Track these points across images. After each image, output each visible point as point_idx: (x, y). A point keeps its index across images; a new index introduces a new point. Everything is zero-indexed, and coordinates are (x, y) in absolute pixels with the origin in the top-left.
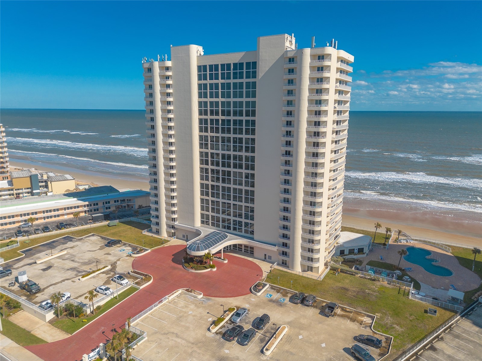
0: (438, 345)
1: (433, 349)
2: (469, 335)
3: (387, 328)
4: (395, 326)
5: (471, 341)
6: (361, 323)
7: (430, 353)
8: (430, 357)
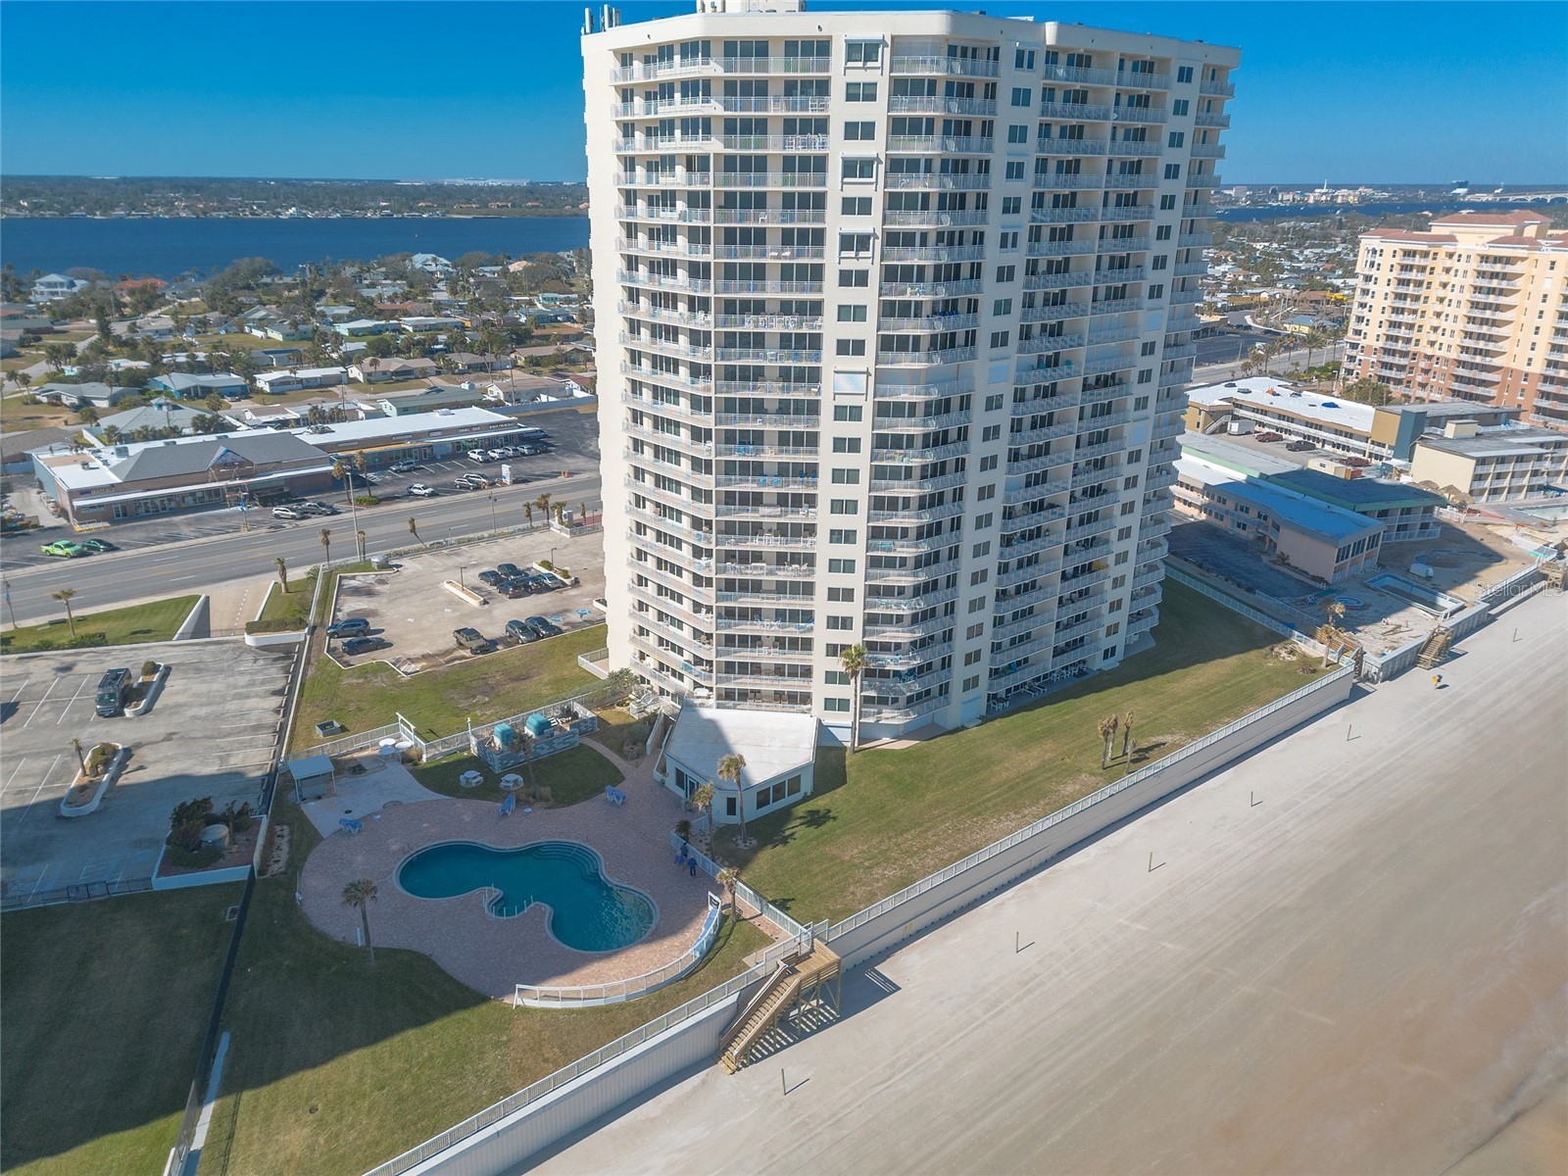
0: (276, 701)
1: (278, 693)
2: (238, 742)
3: (364, 672)
4: (361, 681)
5: (229, 735)
6: (412, 660)
7: (278, 686)
8: (272, 680)
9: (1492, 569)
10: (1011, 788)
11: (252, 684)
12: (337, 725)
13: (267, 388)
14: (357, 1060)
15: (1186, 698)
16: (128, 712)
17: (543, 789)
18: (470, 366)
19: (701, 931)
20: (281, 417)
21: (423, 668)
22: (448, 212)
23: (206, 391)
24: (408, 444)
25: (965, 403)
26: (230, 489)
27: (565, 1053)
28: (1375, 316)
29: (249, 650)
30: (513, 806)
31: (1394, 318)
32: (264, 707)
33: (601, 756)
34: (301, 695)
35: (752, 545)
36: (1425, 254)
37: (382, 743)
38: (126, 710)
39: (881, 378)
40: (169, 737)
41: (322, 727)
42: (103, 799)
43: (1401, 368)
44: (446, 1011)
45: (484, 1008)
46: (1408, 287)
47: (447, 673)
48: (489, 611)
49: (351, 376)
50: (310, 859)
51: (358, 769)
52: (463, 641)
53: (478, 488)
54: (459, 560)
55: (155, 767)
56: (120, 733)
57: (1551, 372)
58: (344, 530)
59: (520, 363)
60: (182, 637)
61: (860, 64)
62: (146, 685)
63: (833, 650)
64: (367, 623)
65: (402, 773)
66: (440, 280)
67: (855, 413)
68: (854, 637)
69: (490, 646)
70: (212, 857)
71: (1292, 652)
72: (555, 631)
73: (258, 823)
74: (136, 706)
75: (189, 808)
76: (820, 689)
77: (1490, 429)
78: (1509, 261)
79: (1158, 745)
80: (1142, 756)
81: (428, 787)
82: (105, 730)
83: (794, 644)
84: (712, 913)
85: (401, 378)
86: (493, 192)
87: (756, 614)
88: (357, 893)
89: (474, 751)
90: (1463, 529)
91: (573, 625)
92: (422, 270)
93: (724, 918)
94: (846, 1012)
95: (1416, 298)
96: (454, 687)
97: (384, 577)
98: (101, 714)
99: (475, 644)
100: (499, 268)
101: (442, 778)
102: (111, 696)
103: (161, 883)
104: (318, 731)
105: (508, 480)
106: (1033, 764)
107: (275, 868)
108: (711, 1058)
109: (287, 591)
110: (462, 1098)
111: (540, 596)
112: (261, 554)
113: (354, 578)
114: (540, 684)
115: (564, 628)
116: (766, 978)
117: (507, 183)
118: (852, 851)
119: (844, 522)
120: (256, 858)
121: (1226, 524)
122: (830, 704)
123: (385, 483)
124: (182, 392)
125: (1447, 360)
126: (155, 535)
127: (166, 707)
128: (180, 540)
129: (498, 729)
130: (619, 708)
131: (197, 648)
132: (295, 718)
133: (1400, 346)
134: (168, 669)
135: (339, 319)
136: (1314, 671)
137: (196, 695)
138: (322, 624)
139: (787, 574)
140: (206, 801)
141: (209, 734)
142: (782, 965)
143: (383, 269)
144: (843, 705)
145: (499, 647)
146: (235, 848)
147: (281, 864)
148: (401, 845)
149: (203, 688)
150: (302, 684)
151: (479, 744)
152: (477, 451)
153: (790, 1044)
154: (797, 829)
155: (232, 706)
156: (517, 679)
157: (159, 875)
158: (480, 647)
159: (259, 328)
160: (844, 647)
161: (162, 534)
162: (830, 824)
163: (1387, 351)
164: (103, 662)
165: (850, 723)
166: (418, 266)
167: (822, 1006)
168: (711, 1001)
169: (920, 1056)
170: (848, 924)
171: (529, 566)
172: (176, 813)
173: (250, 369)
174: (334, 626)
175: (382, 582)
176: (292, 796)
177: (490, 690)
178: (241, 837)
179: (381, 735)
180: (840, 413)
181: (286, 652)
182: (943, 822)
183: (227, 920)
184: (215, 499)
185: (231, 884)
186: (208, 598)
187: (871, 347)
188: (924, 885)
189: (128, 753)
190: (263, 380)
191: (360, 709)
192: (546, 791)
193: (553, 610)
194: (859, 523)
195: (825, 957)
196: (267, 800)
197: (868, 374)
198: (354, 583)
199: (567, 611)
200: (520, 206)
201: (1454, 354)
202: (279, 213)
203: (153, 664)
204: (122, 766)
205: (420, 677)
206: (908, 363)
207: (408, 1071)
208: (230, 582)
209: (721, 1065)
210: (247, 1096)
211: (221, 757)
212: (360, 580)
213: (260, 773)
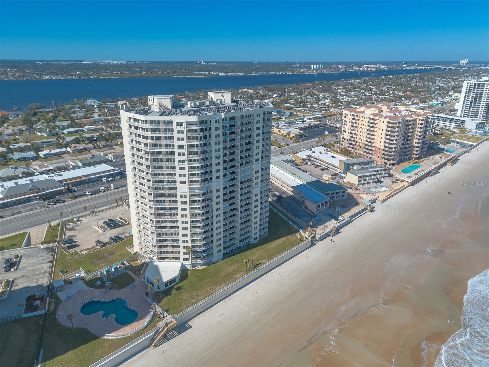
0: (50, 264)
1: (50, 262)
2: (41, 277)
3: (72, 254)
4: (71, 257)
5: (38, 275)
6: (85, 250)
7: (50, 260)
8: (48, 258)
9: (355, 207)
10: (225, 277)
11: (43, 260)
12: (65, 271)
13: (43, 156)
14: (71, 353)
15: (271, 250)
16: (12, 270)
17: (115, 285)
18: (104, 146)
19: (148, 318)
20: (47, 169)
21: (87, 252)
22: (99, 76)
23: (24, 159)
24: (85, 178)
25: (211, 192)
26: (34, 196)
27: (116, 348)
28: (347, 131)
29: (42, 249)
30: (108, 290)
31: (351, 132)
32: (46, 266)
33: (130, 275)
34: (56, 263)
35: (164, 225)
36: (357, 116)
37: (76, 275)
38: (11, 269)
39: (190, 189)
40: (23, 276)
41: (62, 272)
42: (8, 295)
43: (353, 145)
44: (90, 341)
45: (99, 340)
46: (354, 124)
47: (93, 254)
48: (105, 234)
49: (68, 150)
50: (59, 307)
51: (70, 282)
52: (98, 244)
53: (104, 191)
54: (98, 217)
55: (20, 285)
56: (11, 276)
57: (385, 149)
58: (66, 208)
59: (119, 143)
60: (24, 246)
61: (179, 126)
62: (16, 262)
63: (184, 247)
64: (73, 240)
65: (81, 282)
66: (96, 108)
67: (185, 196)
68: (189, 244)
69: (105, 244)
70: (36, 308)
71: (300, 235)
72: (121, 239)
73: (46, 299)
74: (14, 268)
75: (30, 297)
76: (182, 256)
77: (366, 166)
78: (375, 120)
79: (260, 263)
80: (256, 266)
81: (88, 286)
82: (6, 275)
83: (176, 247)
84: (151, 314)
85: (83, 151)
86: (114, 66)
87: (167, 240)
88: (69, 317)
89: (99, 276)
90: (353, 195)
91: (126, 237)
92: (90, 105)
93: (154, 315)
94: (179, 334)
95: (356, 127)
96: (95, 258)
97: (77, 224)
98: (5, 271)
99: (101, 245)
100: (115, 103)
101: (91, 283)
102: (8, 266)
103: (24, 316)
104: (61, 273)
105: (113, 188)
106: (231, 270)
107: (51, 310)
108: (149, 346)
109: (51, 230)
110: (93, 359)
111: (119, 228)
112: (43, 217)
113: (69, 225)
114: (116, 256)
115: (124, 238)
116: (161, 328)
117: (119, 62)
118: (185, 296)
119: (184, 219)
120: (47, 308)
121: (296, 196)
122: (184, 260)
123: (78, 191)
124: (17, 159)
125: (363, 143)
126: (13, 212)
127: (22, 268)
128: (21, 213)
129: (105, 270)
130: (136, 261)
131: (28, 249)
132: (54, 269)
133: (353, 139)
134: (21, 256)
135: (64, 128)
136: (302, 241)
137: (29, 264)
138: (61, 240)
139: (173, 231)
140: (34, 295)
141: (33, 275)
142: (164, 325)
143: (78, 105)
144: (188, 260)
145: (107, 245)
146: (41, 306)
147: (52, 309)
148: (81, 302)
149: (30, 262)
150: (56, 259)
151: (100, 274)
152: (104, 179)
153: (166, 342)
154: (174, 292)
155: (38, 267)
156: (111, 255)
157: (24, 314)
158: (102, 246)
159: (40, 132)
160: (187, 247)
161: (16, 211)
162: (182, 290)
163: (350, 140)
164: (4, 255)
165: (189, 264)
166: (89, 104)
167: (174, 332)
168: (148, 334)
169: (194, 342)
170: (181, 314)
171: (116, 219)
172: (27, 298)
173: (37, 149)
174: (64, 241)
175: (77, 226)
176: (55, 291)
177: (104, 258)
178: (43, 303)
179: (76, 273)
180: (182, 196)
181: (51, 249)
182: (207, 287)
183: (41, 323)
184: (30, 200)
185: (40, 315)
186: (30, 232)
187: (187, 182)
188: (199, 303)
189: (13, 281)
190: (42, 154)
191: (71, 266)
192: (116, 286)
193: (122, 233)
194: (188, 219)
195: (174, 322)
196: (48, 293)
197: (187, 188)
198: (69, 226)
199: (125, 233)
200: (123, 73)
201: (364, 142)
202: (43, 78)
203: (17, 255)
204: (12, 285)
205: (86, 255)
206: (197, 185)
207: (82, 355)
208: (35, 227)
209: (151, 347)
210: (47, 362)
211: (36, 281)
212: (71, 225)
213: (46, 285)
